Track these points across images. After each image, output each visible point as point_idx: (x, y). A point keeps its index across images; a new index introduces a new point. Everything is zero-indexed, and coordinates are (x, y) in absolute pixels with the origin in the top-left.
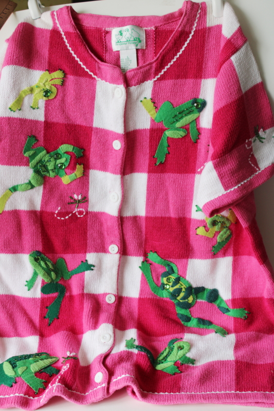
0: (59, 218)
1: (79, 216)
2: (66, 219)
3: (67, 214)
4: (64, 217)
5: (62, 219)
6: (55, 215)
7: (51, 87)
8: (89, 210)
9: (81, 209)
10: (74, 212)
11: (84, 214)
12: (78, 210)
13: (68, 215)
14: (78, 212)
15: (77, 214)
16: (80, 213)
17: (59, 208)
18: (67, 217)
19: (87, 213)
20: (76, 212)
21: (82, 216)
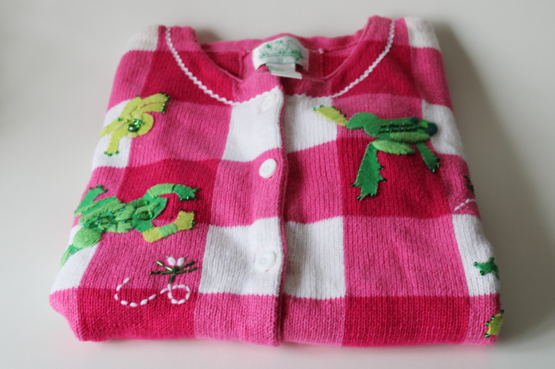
0: (124, 303)
1: (174, 302)
2: (140, 307)
3: (146, 294)
4: (138, 301)
5: (133, 305)
6: (116, 297)
7: (142, 116)
8: (200, 290)
9: (181, 286)
10: (162, 292)
11: (187, 296)
12: (174, 287)
13: (146, 296)
14: (173, 291)
15: (170, 296)
16: (178, 294)
17: (126, 281)
18: (144, 302)
19: (195, 294)
20: (167, 292)
21: (182, 302)
